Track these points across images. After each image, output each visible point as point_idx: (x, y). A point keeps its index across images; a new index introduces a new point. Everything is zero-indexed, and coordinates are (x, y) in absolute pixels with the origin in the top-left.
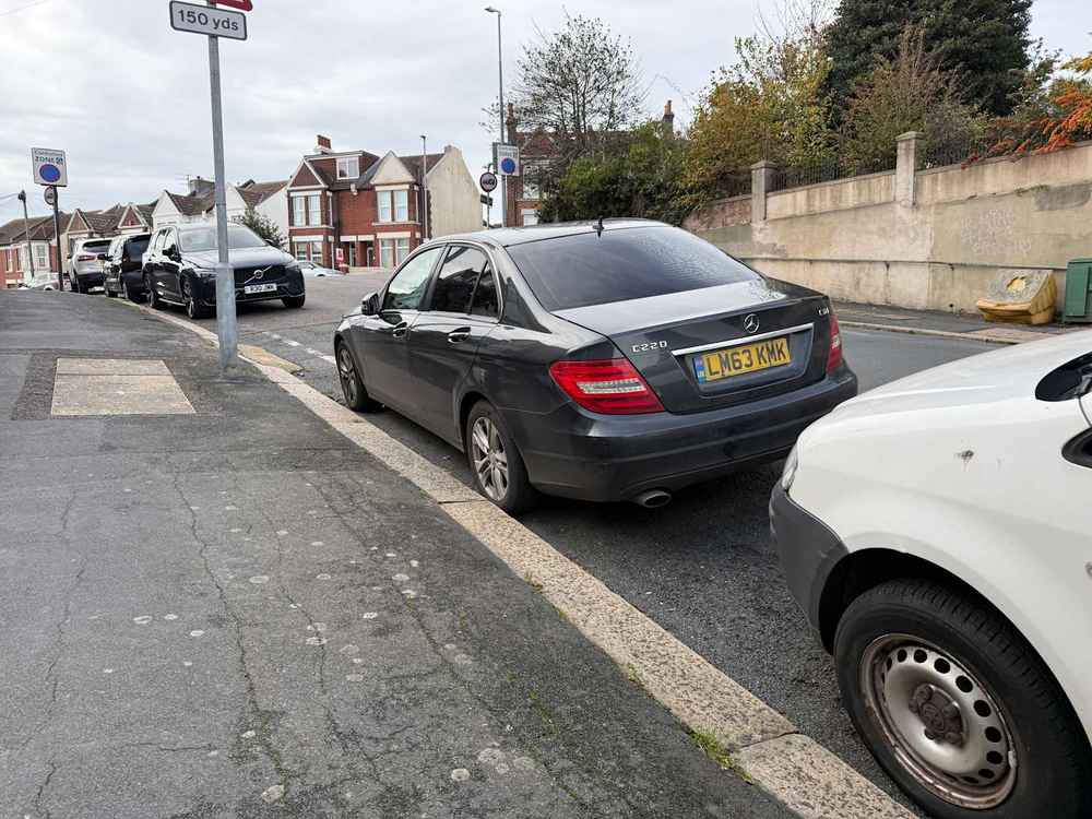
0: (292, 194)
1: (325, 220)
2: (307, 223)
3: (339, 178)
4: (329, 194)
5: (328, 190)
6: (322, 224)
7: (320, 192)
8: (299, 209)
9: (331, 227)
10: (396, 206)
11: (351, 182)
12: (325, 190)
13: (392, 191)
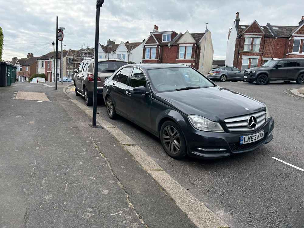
0: (146, 47)
1: (157, 57)
2: (150, 58)
3: (162, 41)
4: (159, 47)
5: (159, 45)
6: (156, 59)
7: (156, 46)
8: (147, 53)
9: (159, 60)
10: (187, 52)
11: (168, 43)
12: (158, 46)
13: (186, 47)
